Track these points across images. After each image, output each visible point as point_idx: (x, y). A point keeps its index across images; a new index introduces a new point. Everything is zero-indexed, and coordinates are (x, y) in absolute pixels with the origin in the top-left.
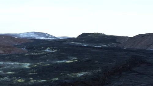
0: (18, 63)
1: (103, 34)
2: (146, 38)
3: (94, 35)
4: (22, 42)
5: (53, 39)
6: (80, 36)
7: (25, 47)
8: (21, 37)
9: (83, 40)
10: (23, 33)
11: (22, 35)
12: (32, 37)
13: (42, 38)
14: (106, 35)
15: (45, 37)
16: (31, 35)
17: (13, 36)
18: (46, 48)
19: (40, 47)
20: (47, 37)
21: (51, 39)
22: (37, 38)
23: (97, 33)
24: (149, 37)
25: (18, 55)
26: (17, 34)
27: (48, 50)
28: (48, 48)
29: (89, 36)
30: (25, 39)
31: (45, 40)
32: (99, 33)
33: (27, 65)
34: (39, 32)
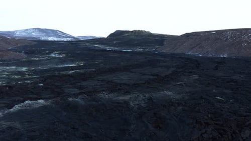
0: (14, 67)
1: (148, 32)
2: (191, 39)
3: (133, 34)
4: (19, 45)
5: (69, 39)
6: (111, 35)
7: (23, 51)
8: (16, 37)
9: (115, 42)
10: (20, 31)
11: (18, 33)
12: (34, 38)
13: (51, 39)
14: (152, 34)
15: (57, 37)
16: (34, 34)
17: (4, 36)
18: (52, 52)
19: (44, 51)
20: (59, 37)
21: (65, 39)
22: (43, 39)
23: (139, 31)
24: (196, 37)
25: (14, 60)
26: (10, 32)
27: (53, 55)
28: (55, 52)
29: (127, 35)
30: (22, 40)
31: (55, 41)
32: (142, 31)
33: (24, 69)
34: (45, 29)
